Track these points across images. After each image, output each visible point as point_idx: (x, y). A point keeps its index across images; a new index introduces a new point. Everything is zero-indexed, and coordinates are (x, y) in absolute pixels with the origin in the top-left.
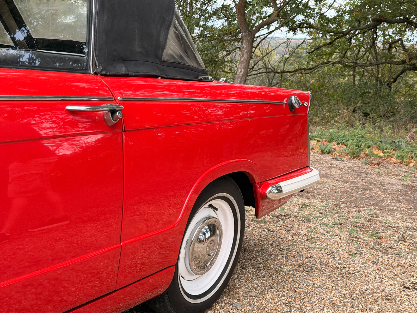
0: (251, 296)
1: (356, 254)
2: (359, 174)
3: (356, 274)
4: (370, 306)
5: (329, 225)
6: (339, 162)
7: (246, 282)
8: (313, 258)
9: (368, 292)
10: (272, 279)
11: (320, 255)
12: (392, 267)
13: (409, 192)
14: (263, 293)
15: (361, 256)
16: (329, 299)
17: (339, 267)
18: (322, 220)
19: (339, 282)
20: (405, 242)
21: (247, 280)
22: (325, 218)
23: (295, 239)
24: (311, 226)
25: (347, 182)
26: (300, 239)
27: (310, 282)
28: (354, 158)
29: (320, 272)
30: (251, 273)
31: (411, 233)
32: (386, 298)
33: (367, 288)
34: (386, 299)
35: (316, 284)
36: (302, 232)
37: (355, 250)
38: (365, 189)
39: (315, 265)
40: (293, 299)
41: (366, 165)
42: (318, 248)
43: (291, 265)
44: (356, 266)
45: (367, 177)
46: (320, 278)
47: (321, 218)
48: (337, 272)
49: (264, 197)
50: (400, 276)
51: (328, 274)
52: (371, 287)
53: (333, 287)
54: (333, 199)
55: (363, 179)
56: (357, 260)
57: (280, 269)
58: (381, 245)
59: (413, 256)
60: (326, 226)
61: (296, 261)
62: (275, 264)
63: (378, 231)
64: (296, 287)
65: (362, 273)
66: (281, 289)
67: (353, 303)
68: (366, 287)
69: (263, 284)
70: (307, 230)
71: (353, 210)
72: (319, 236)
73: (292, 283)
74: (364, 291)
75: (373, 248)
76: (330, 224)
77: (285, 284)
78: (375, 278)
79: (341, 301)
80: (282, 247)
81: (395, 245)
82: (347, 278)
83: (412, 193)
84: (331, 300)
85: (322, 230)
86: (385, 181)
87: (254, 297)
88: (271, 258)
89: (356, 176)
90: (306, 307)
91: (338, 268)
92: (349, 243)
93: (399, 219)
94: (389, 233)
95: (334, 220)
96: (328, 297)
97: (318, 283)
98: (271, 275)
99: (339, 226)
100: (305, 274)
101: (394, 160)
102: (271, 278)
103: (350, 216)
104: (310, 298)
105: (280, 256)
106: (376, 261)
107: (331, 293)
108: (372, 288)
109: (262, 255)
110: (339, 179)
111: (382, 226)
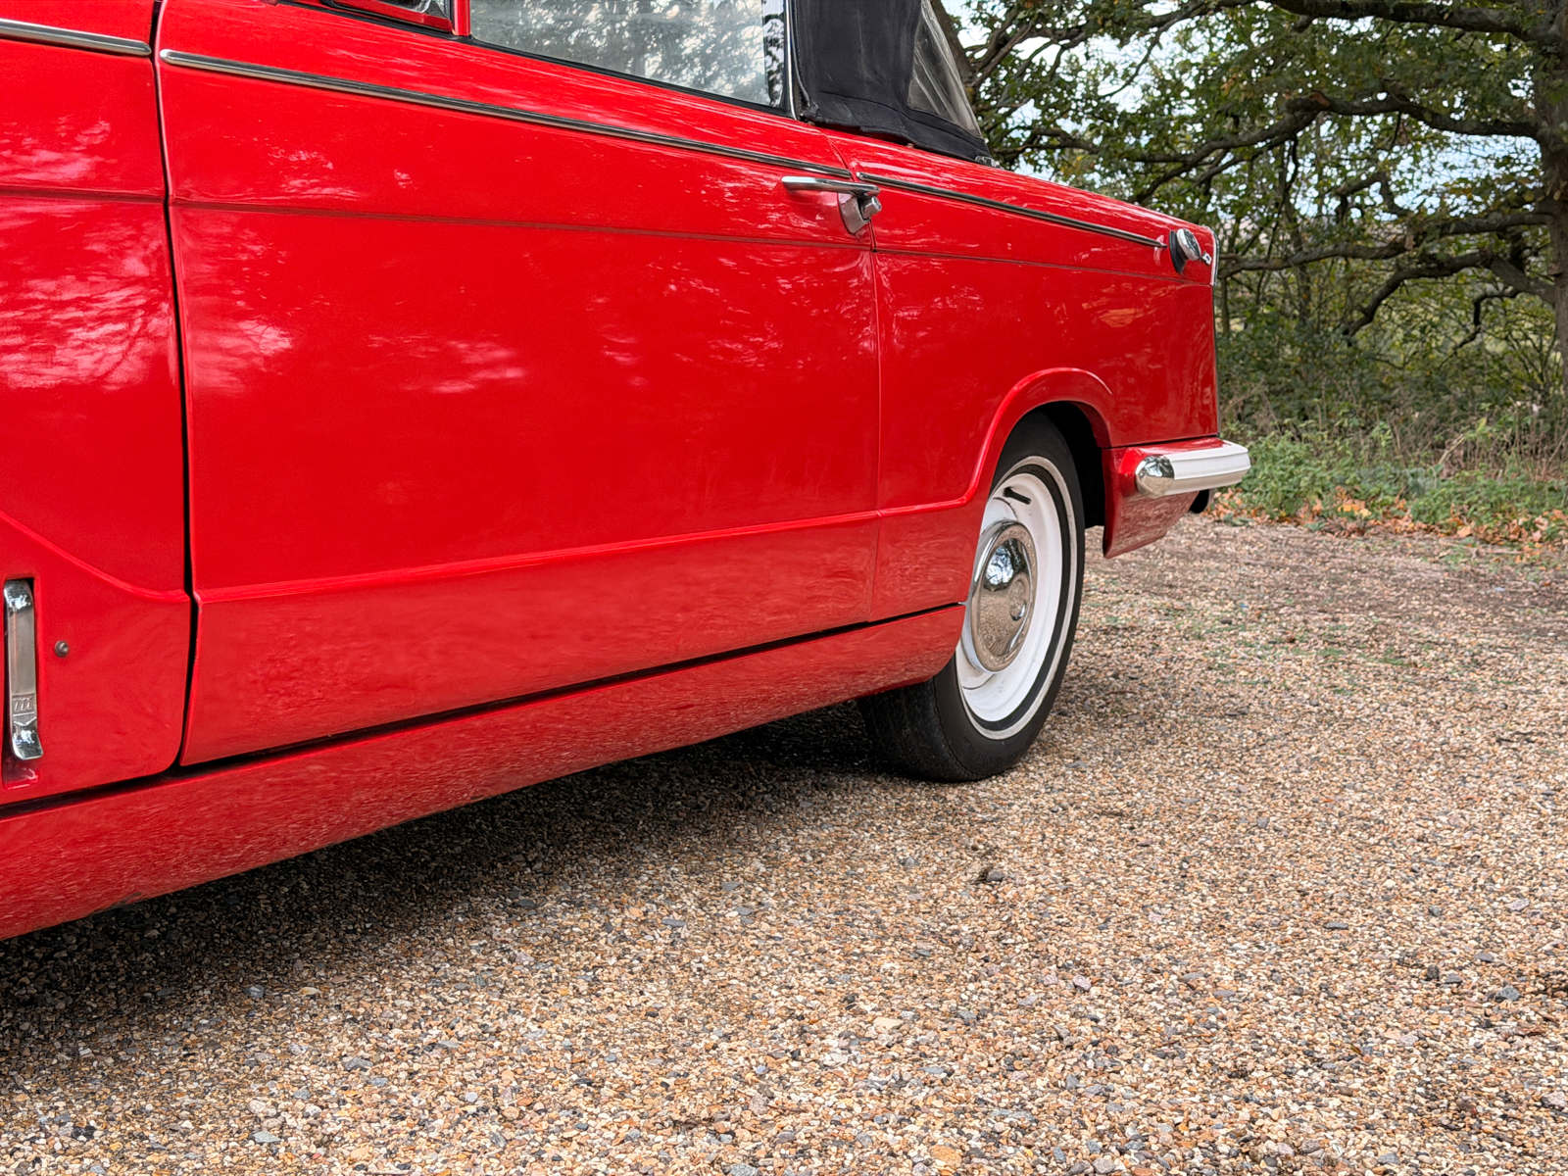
0: (1104, 753)
1: (1352, 689)
2: (1310, 552)
3: (1364, 719)
5: (1258, 643)
6: (1239, 528)
7: (1079, 734)
8: (1238, 697)
10: (1146, 730)
11: (1255, 692)
12: (1458, 709)
13: (1471, 586)
14: (1133, 750)
16: (1308, 755)
17: (1316, 710)
18: (1234, 635)
19: (1325, 732)
22: (1244, 630)
23: (1175, 668)
24: (1209, 646)
25: (1279, 568)
26: (1187, 668)
27: (1249, 732)
28: (1281, 520)
29: (1268, 718)
32: (1456, 755)
33: (1400, 740)
35: (1266, 735)
36: (1188, 656)
37: (1349, 683)
38: (1338, 581)
39: (1248, 707)
40: (1215, 757)
41: (1323, 534)
42: (1245, 682)
43: (1185, 708)
45: (1334, 558)
46: (1270, 725)
47: (1232, 632)
48: (1312, 717)
49: (1131, 486)
50: (1482, 722)
51: (1290, 721)
52: (1412, 738)
53: (1310, 738)
54: (1251, 599)
55: (1324, 562)
57: (1157, 714)
58: (1416, 675)
62: (1141, 708)
64: (1215, 741)
69: (1127, 737)
70: (1200, 653)
71: (1315, 617)
72: (1240, 662)
73: (1200, 735)
74: (1395, 744)
76: (1262, 642)
77: (1183, 737)
80: (1145, 681)
81: (1456, 675)
82: (1342, 726)
83: (1478, 587)
84: (1314, 757)
86: (1392, 564)
87: (1114, 754)
88: (1125, 698)
89: (1301, 556)
91: (1311, 712)
92: (1327, 672)
93: (1453, 632)
94: (1433, 655)
95: (1271, 635)
96: (1305, 753)
97: (1270, 732)
98: (1140, 724)
99: (1291, 646)
100: (1227, 721)
101: (1405, 523)
102: (1142, 729)
104: (1259, 755)
105: (1149, 694)
106: (1410, 700)
107: (1309, 748)
110: (1251, 562)
111: (1411, 642)
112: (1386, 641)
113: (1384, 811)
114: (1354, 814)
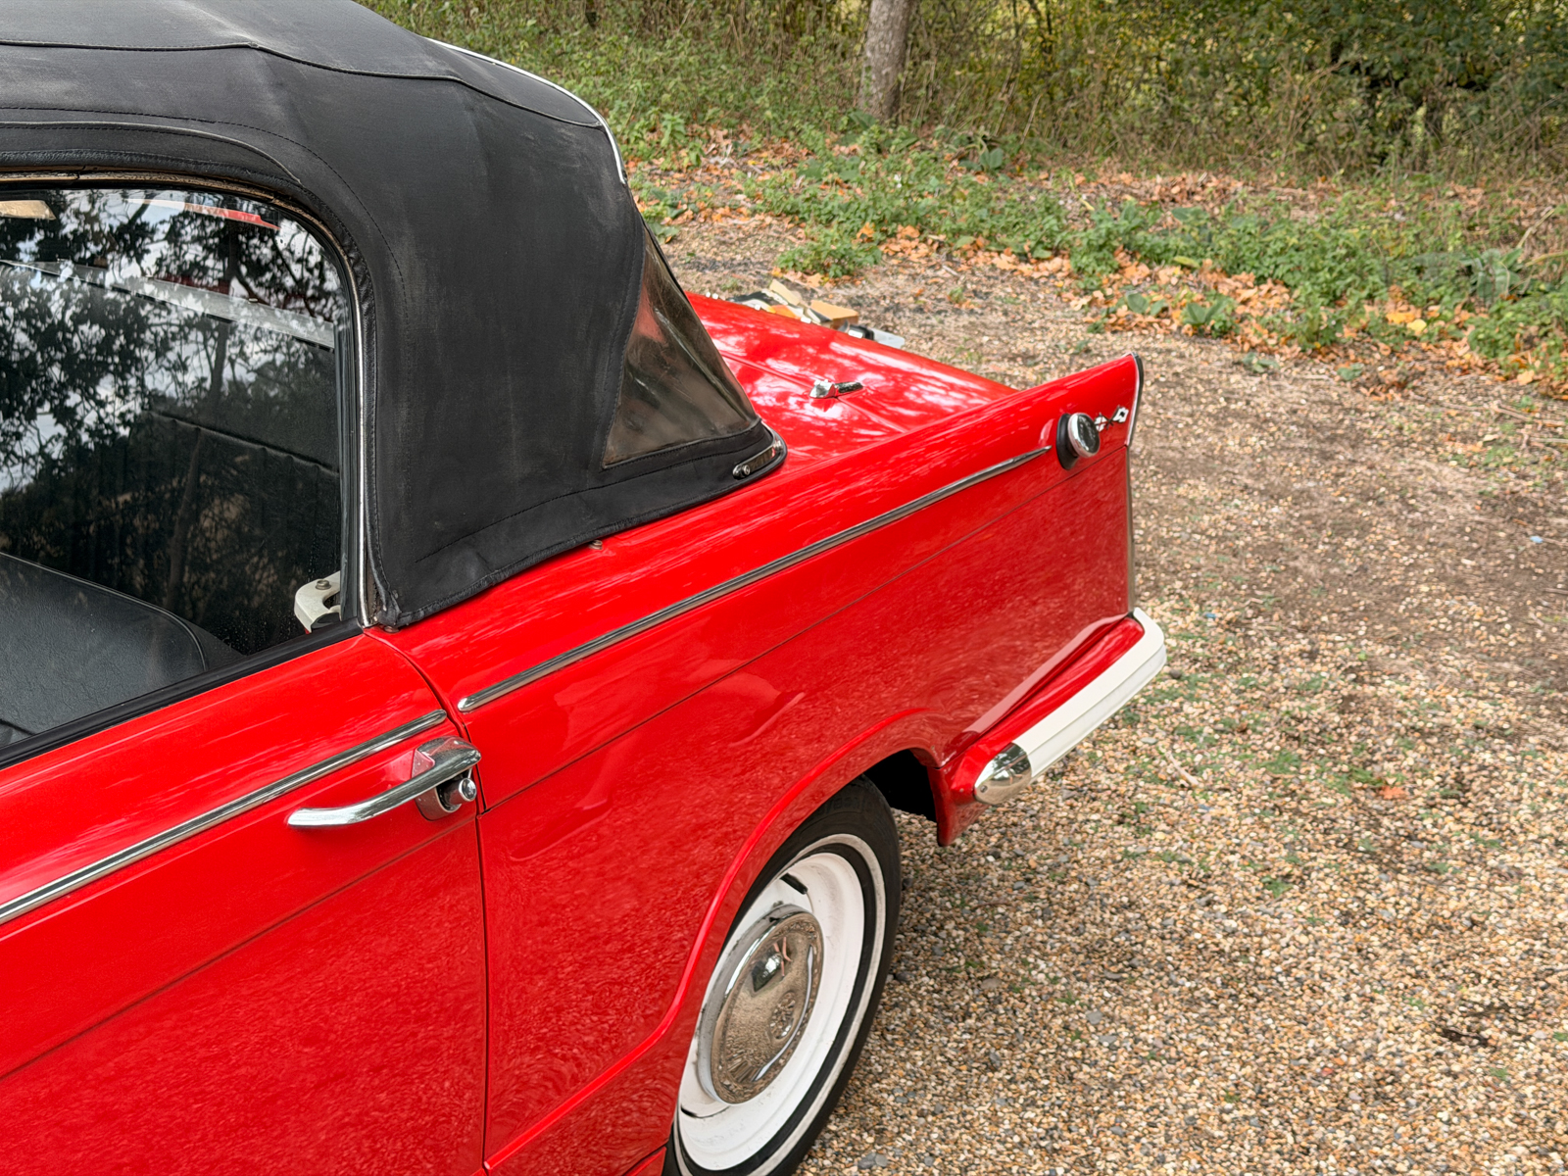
0: (921, 1114)
1: (1288, 876)
2: (1326, 447)
3: (1282, 979)
4: (1319, 1132)
5: (1200, 732)
6: (1257, 380)
7: (906, 1042)
8: (1138, 907)
10: (997, 1024)
11: (1164, 889)
12: (1409, 931)
13: (1502, 534)
14: (962, 1095)
15: (1302, 890)
16: (1185, 1107)
17: (1227, 949)
18: (1178, 710)
19: (1224, 1023)
20: (1465, 805)
21: (910, 1034)
22: (1191, 698)
23: (1081, 818)
24: (1139, 744)
25: (1280, 496)
26: (1095, 817)
27: (1124, 1032)
28: (1315, 352)
29: (1160, 978)
30: (923, 997)
31: (1487, 757)
32: (1378, 1093)
33: (1314, 1048)
34: (1377, 1096)
35: (1145, 1042)
36: (1104, 780)
37: (1288, 859)
38: (1341, 530)
39: (1143, 944)
40: (1064, 1114)
41: (1356, 389)
42: (1158, 856)
43: (1062, 951)
44: (1283, 942)
45: (1353, 462)
46: (1156, 1008)
47: (1176, 704)
48: (1218, 971)
50: (1433, 976)
51: (1188, 984)
52: (1329, 1041)
53: (1199, 1051)
54: (1223, 594)
55: (1338, 476)
56: (1292, 906)
57: (1022, 972)
58: (1376, 826)
59: (1486, 876)
60: (1193, 739)
61: (1077, 931)
62: (1007, 949)
64: (1074, 1059)
65: (1301, 974)
66: (1023, 1072)
67: (1263, 1122)
68: (1312, 1042)
69: (965, 1050)
70: (1121, 768)
71: (1292, 647)
72: (1166, 796)
73: (1061, 1040)
74: (1304, 1061)
75: (1348, 846)
76: (1208, 730)
77: (1039, 1046)
78: (1347, 998)
79: (1226, 1117)
80: (1032, 860)
81: (1428, 822)
82: (1252, 1001)
83: (1510, 538)
84: (1191, 1112)
85: (1177, 764)
86: (1420, 479)
87: (934, 1114)
88: (993, 919)
89: (1315, 461)
90: (1106, 1149)
91: (1221, 953)
92: (1267, 828)
93: (1451, 685)
94: (1411, 762)
95: (1221, 710)
96: (1182, 1100)
97: (1152, 1031)
98: (992, 1006)
99: (1238, 739)
100: (1107, 994)
101: (1462, 351)
102: (990, 1021)
103: (1277, 684)
104: (1121, 1108)
105: (1026, 906)
106: (1354, 907)
107: (1191, 1083)
108: (1333, 1045)
109: (963, 904)
110: (1249, 482)
111: (1390, 731)
112: (1360, 728)
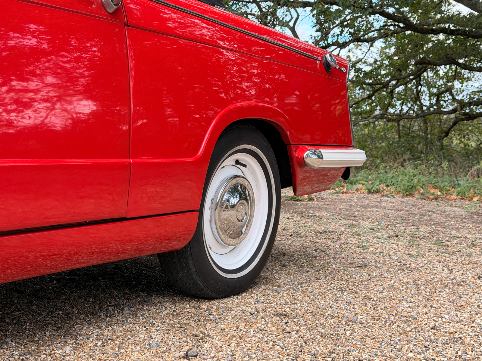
0: (294, 284)
1: (418, 255)
2: (415, 205)
3: (419, 268)
4: (439, 289)
5: (383, 237)
6: (390, 198)
7: (287, 275)
8: (367, 259)
9: (436, 280)
11: (375, 257)
12: (463, 264)
13: (475, 217)
14: (308, 282)
15: (423, 257)
16: (389, 285)
17: (399, 264)
20: (476, 247)
22: (379, 232)
24: (362, 238)
25: (401, 211)
27: (365, 274)
28: (407, 195)
29: (376, 268)
30: (292, 269)
32: (458, 284)
33: (434, 277)
36: (351, 242)
38: (422, 215)
39: (369, 263)
40: (345, 285)
41: (422, 200)
42: (372, 253)
43: (340, 263)
44: (418, 263)
46: (376, 271)
47: (373, 233)
48: (397, 268)
49: (302, 163)
50: (473, 269)
51: (386, 269)
52: (439, 277)
53: (392, 277)
54: (386, 221)
57: (327, 266)
58: (447, 249)
60: (380, 238)
61: (346, 261)
62: (321, 263)
63: (442, 241)
64: (348, 278)
65: (426, 267)
66: (330, 280)
67: (418, 288)
68: (432, 277)
69: (308, 277)
70: (357, 241)
71: (410, 228)
72: (372, 244)
73: (342, 275)
74: (431, 279)
75: (438, 251)
77: (334, 276)
78: (443, 270)
79: (404, 286)
80: (328, 252)
81: (464, 250)
82: (409, 271)
85: (376, 242)
86: (446, 209)
87: (298, 284)
88: (316, 259)
92: (408, 248)
93: (466, 233)
94: (455, 242)
95: (389, 234)
97: (374, 274)
99: (396, 238)
100: (357, 269)
101: (453, 197)
102: (317, 273)
103: (407, 231)
104: (366, 285)
105: (327, 257)
106: (442, 260)
107: (390, 281)
109: (305, 257)
110: (391, 209)
111: (447, 237)
112: (437, 236)
113: (418, 313)
114: (403, 314)
